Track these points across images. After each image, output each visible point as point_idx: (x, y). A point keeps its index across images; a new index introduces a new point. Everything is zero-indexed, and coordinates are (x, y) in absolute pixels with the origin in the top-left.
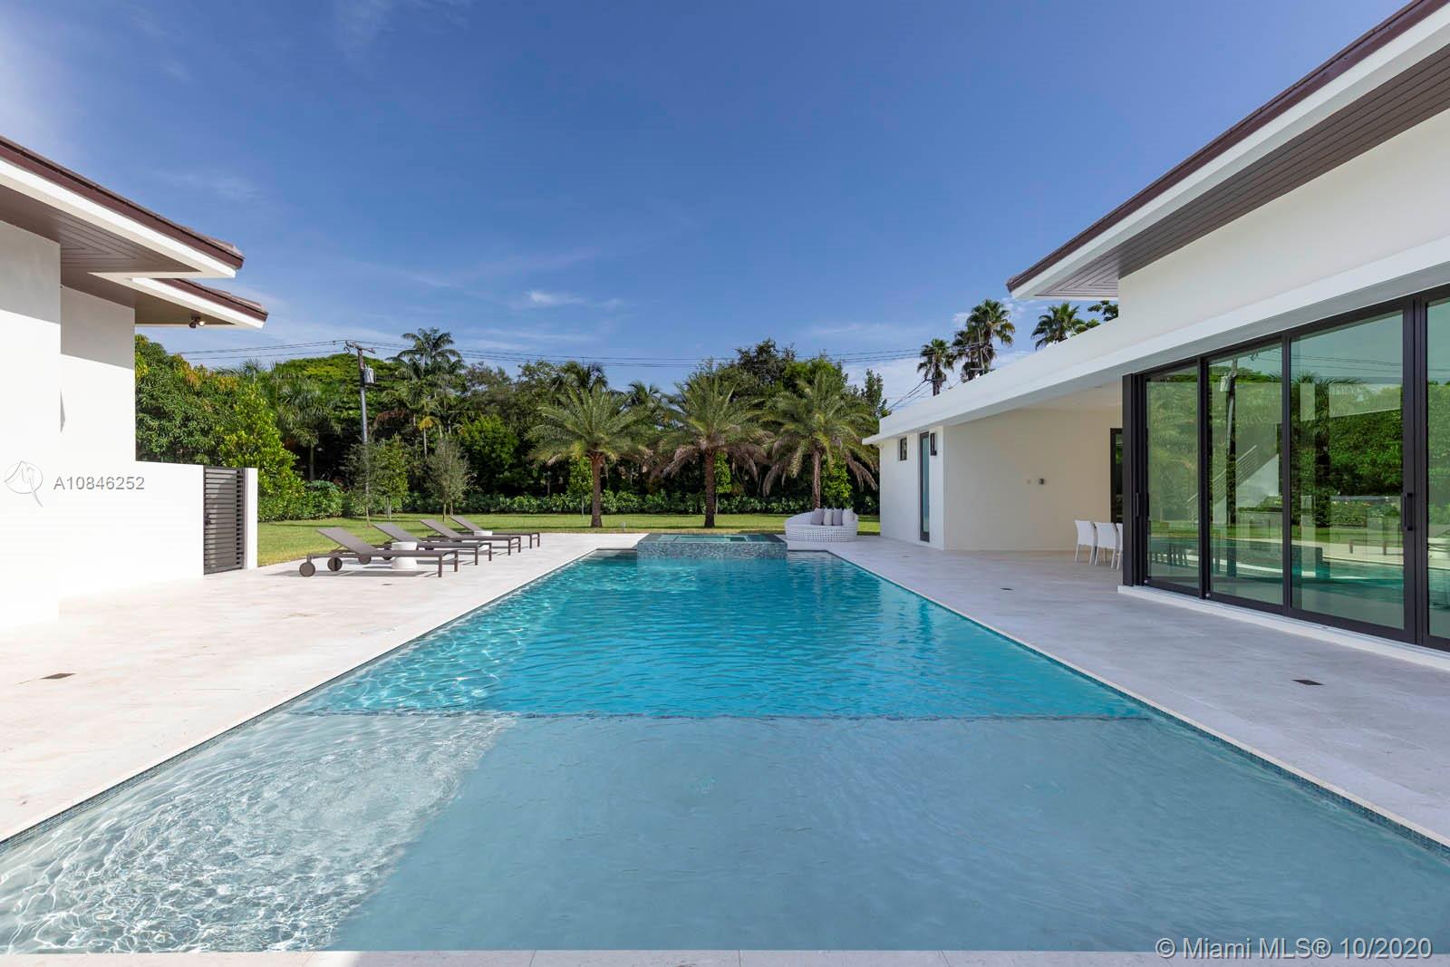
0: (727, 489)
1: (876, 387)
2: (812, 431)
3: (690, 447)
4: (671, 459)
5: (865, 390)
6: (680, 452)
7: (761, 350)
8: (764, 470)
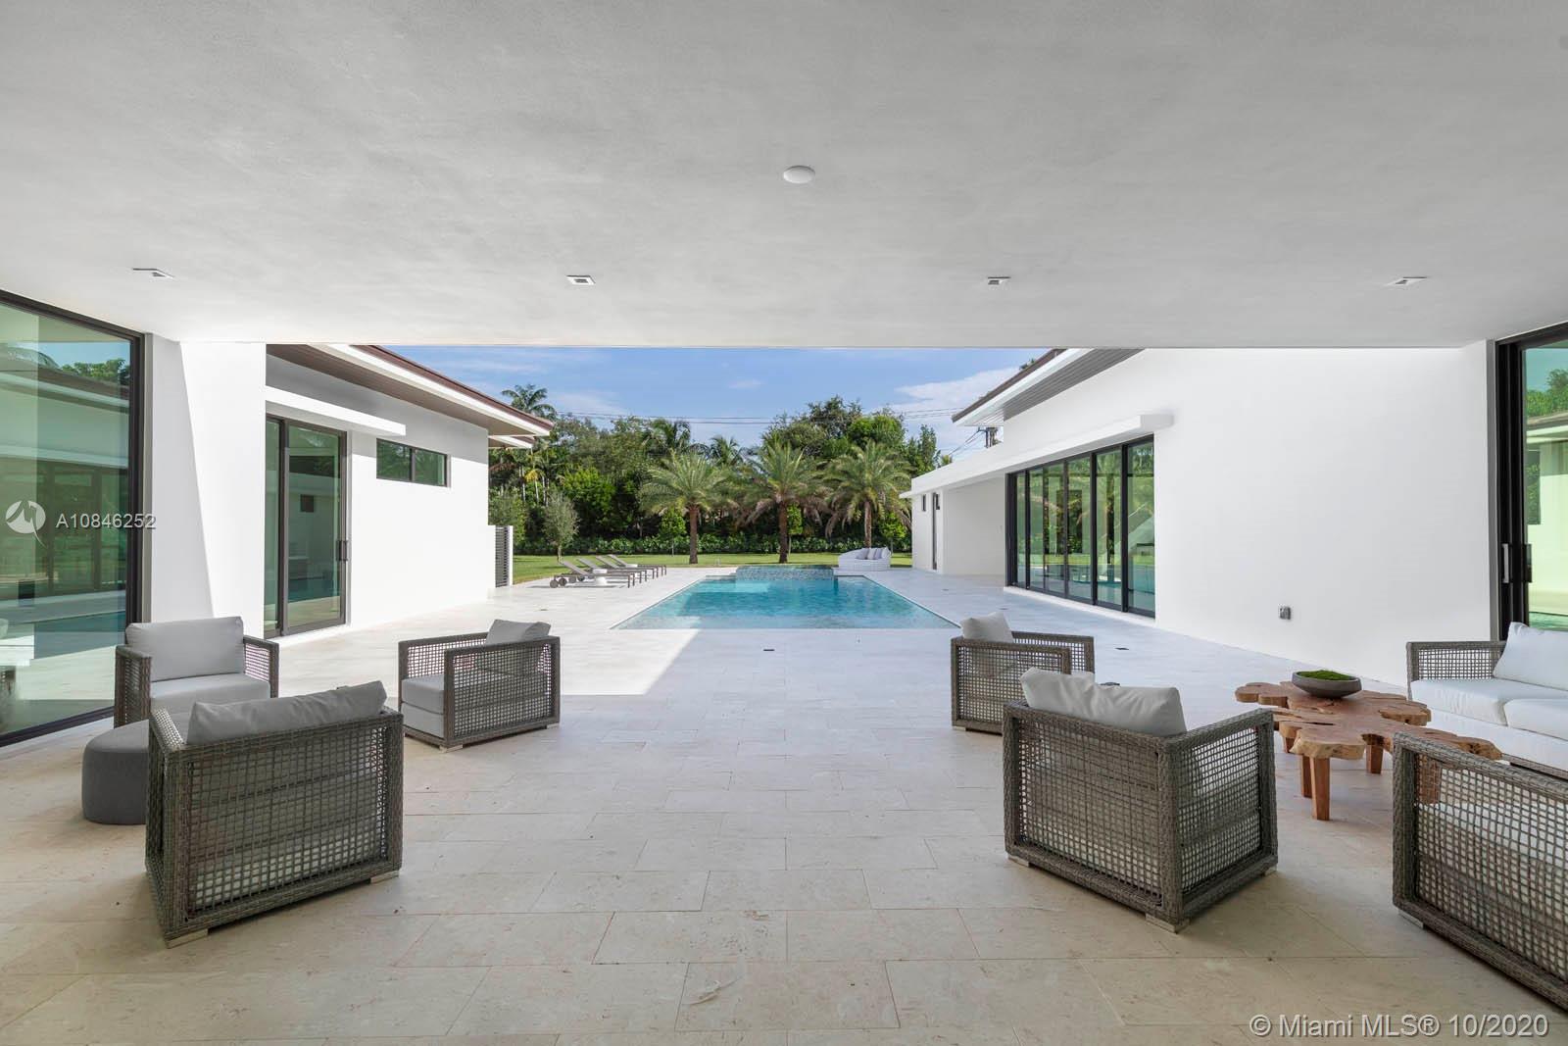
0: (799, 531)
1: (930, 440)
2: (863, 487)
3: (768, 500)
4: (754, 509)
5: (921, 442)
6: (760, 504)
7: (830, 406)
8: (826, 517)
